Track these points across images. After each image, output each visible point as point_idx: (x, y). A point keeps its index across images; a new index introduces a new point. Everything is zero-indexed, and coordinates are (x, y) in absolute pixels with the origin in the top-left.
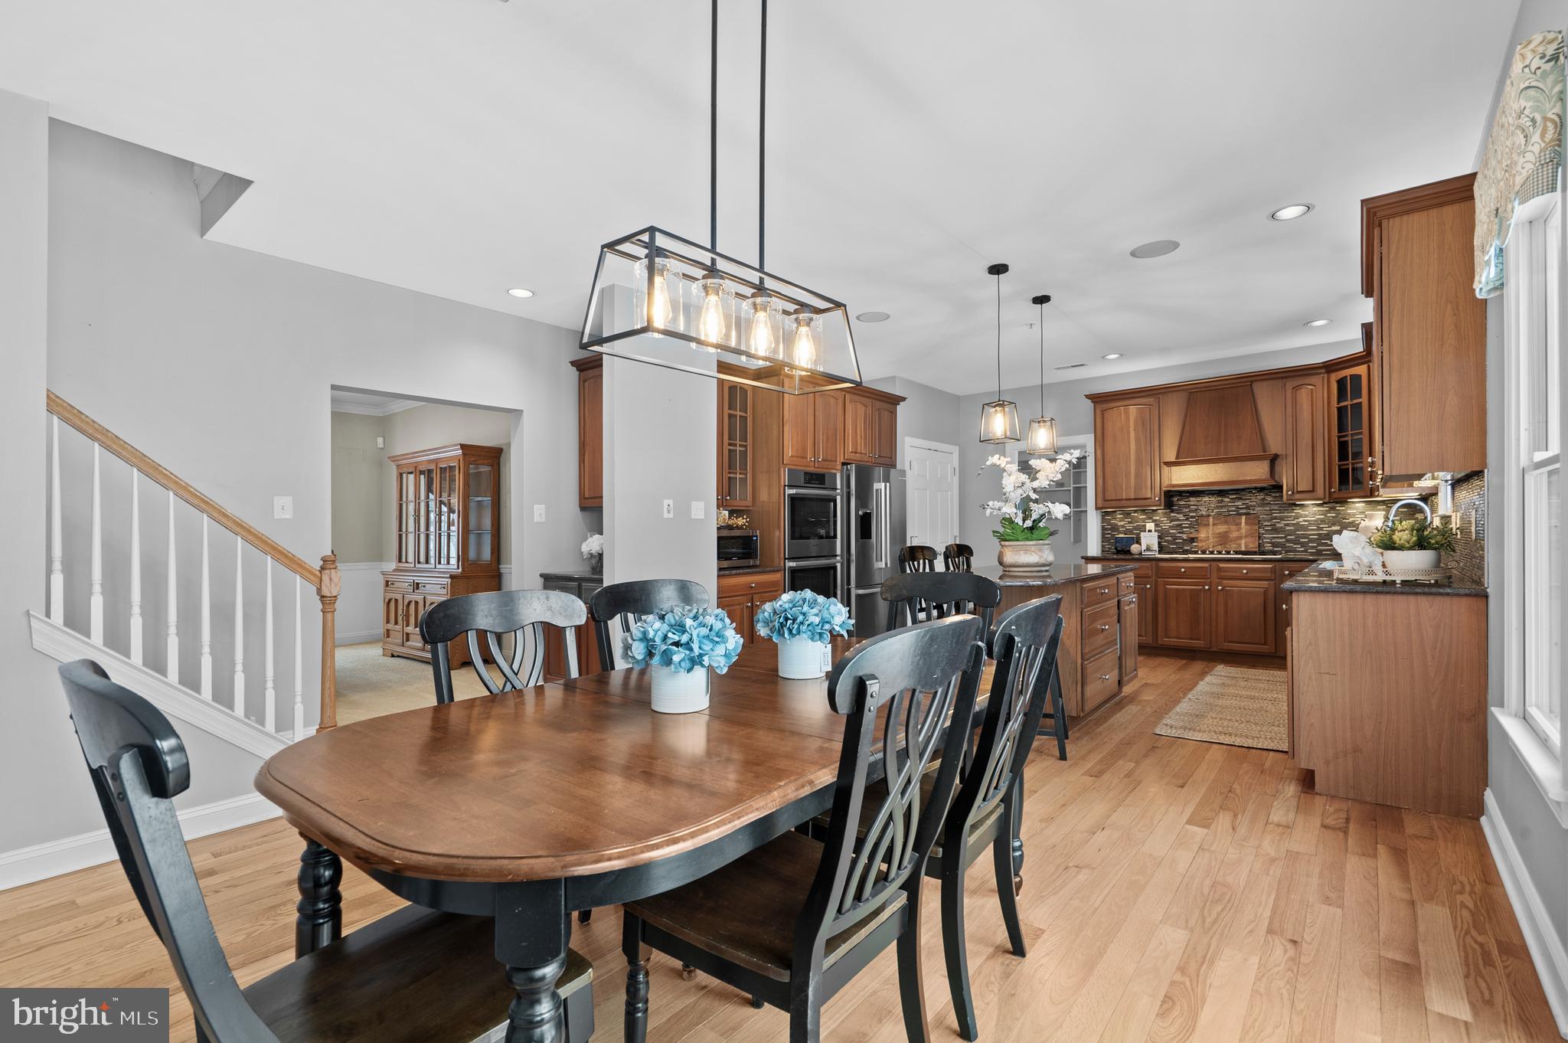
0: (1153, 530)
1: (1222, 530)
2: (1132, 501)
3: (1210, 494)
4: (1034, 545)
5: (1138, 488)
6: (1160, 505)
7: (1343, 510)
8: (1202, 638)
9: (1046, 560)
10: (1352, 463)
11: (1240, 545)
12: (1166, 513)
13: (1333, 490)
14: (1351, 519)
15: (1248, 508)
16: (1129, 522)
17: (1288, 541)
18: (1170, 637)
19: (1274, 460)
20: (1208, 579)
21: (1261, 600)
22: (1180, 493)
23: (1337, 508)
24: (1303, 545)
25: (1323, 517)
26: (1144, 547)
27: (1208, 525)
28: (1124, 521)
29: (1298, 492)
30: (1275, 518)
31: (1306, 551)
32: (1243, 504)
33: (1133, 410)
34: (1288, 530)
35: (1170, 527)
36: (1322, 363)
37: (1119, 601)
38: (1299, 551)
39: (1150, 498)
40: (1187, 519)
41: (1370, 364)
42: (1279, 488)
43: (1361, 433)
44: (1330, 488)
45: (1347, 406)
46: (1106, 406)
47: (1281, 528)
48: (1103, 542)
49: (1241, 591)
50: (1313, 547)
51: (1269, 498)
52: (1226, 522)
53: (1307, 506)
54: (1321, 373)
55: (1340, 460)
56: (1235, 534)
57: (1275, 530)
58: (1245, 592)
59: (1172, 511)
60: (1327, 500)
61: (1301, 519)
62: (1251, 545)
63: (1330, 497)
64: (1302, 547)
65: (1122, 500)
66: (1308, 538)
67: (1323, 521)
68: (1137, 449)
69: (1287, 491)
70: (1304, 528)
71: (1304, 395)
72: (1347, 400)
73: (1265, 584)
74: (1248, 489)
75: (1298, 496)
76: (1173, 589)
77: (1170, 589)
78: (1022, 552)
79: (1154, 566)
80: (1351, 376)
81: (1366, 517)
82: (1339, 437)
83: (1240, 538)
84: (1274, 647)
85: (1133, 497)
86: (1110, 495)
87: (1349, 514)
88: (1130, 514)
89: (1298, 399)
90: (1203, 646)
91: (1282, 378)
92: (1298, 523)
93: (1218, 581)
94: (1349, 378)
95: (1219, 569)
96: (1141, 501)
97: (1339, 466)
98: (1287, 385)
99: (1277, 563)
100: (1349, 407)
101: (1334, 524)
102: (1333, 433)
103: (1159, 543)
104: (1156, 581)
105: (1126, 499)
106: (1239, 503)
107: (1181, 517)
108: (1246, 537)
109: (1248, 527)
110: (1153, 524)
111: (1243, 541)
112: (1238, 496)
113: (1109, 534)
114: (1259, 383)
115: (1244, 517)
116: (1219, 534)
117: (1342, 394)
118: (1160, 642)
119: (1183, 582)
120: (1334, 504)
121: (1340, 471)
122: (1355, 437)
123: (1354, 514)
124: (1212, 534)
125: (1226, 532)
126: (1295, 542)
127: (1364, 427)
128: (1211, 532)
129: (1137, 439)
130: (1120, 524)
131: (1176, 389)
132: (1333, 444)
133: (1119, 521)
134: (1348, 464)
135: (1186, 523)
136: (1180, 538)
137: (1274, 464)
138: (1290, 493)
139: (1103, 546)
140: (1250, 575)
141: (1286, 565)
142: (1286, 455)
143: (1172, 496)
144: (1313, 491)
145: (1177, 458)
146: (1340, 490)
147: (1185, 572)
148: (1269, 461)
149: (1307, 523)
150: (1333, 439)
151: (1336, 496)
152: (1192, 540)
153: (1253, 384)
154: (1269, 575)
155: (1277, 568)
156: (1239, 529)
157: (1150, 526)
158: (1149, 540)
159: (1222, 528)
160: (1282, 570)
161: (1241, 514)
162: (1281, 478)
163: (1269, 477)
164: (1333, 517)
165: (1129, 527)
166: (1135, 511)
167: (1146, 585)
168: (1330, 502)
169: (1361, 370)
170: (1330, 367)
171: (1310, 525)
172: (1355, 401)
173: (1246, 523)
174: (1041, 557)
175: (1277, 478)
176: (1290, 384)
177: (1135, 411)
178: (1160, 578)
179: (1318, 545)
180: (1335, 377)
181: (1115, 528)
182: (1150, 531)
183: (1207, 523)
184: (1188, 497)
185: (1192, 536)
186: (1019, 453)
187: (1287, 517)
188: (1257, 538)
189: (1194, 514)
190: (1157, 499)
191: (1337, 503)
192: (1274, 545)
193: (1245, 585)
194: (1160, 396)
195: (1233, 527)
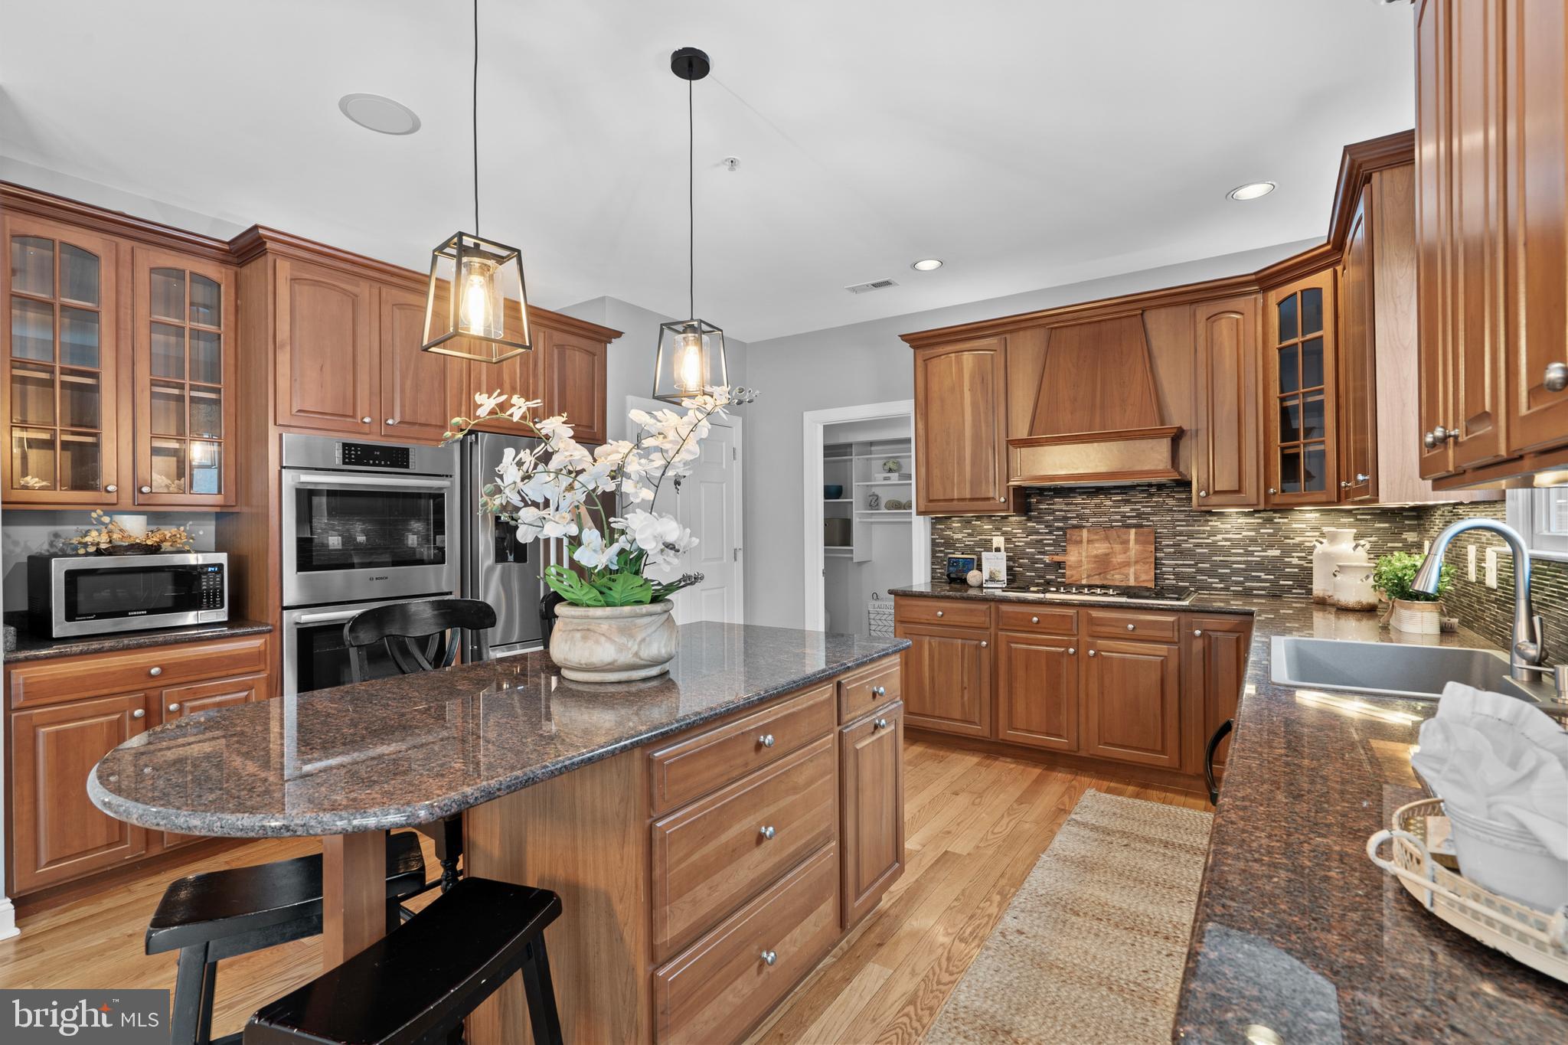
0: (1003, 549)
1: (1100, 552)
2: (967, 503)
3: (1084, 493)
4: (607, 618)
5: (975, 483)
6: (1008, 510)
7: (1283, 523)
8: (1065, 735)
9: (636, 654)
10: (1305, 445)
11: (1127, 576)
12: (1020, 522)
13: (1272, 490)
14: (1298, 540)
15: (1139, 516)
16: (970, 535)
17: (1200, 571)
18: (1016, 729)
19: (1177, 437)
20: (1073, 635)
21: (1155, 676)
22: (1041, 491)
23: (1276, 520)
24: (1223, 578)
25: (1253, 533)
26: (986, 575)
27: (1081, 542)
28: (962, 532)
29: (1216, 492)
30: (1181, 534)
31: (1227, 589)
32: (1132, 510)
33: (968, 359)
34: (1199, 553)
35: (1027, 543)
36: (1255, 274)
37: (840, 733)
38: (1216, 589)
39: (994, 498)
40: (1050, 533)
41: (1339, 268)
42: (1184, 484)
43: (1321, 392)
44: (1267, 487)
45: (1296, 344)
46: (929, 352)
47: (1189, 550)
48: (933, 563)
49: (1124, 659)
50: (1237, 583)
51: (1171, 502)
52: (1107, 539)
53: (1230, 515)
54: (1250, 293)
55: (1283, 440)
56: (1119, 558)
57: (1181, 553)
58: (1131, 661)
59: (1029, 519)
60: (1262, 507)
61: (1219, 537)
62: (1144, 577)
63: (1267, 501)
64: (1221, 581)
65: (952, 500)
66: (1229, 567)
67: (1253, 541)
68: (974, 421)
69: (1198, 492)
70: (1226, 552)
71: (1224, 329)
72: (1296, 336)
73: (1162, 649)
74: (1139, 486)
75: (1214, 499)
76: (1020, 649)
77: (1016, 649)
78: (578, 635)
79: (993, 609)
80: (1302, 291)
81: (1323, 535)
82: (1282, 400)
83: (1127, 564)
84: (1176, 757)
85: (968, 496)
86: (938, 494)
87: (1294, 531)
88: (969, 522)
89: (1215, 337)
90: (1066, 747)
91: (1192, 302)
92: (1215, 542)
93: (1089, 640)
94: (1299, 295)
95: (1091, 621)
96: (980, 503)
97: (1283, 449)
98: (1198, 316)
99: (1183, 615)
100: (1300, 345)
101: (1271, 546)
102: (1271, 392)
103: (1009, 569)
104: (996, 635)
105: (959, 500)
106: (1126, 509)
107: (1041, 527)
108: (1136, 562)
109: (1137, 547)
110: (1002, 538)
111: (1132, 570)
112: (1125, 497)
113: (941, 551)
114: (1154, 312)
115: (1133, 531)
116: (1096, 556)
117: (1287, 328)
118: (1001, 737)
119: (1037, 639)
120: (1271, 514)
121: (1284, 457)
122: (1310, 399)
123: (1302, 532)
124: (1087, 557)
125: (1107, 555)
126: (1211, 573)
127: (1325, 380)
128: (1084, 554)
129: (975, 405)
130: (956, 536)
131: (1030, 324)
132: (1272, 412)
133: (958, 532)
134: (1298, 446)
135: (1049, 539)
136: (1041, 561)
137: (1178, 445)
138: (1203, 493)
139: (933, 570)
140: (1138, 632)
141: (1197, 618)
142: (1197, 431)
143: (1029, 496)
144: (1239, 491)
145: (1030, 434)
146: (1283, 491)
147: (1038, 622)
148: (1169, 439)
149: (1229, 543)
150: (1272, 402)
151: (1277, 500)
152: (1060, 565)
153: (1147, 315)
154: (1168, 634)
155: (1183, 622)
156: (1126, 551)
157: (998, 541)
158: (995, 564)
159: (1100, 548)
160: (1191, 627)
161: (1129, 526)
162: (1189, 468)
163: (1169, 467)
164: (1269, 535)
165: (969, 541)
166: (978, 518)
167: (981, 641)
168: (1265, 510)
169: (1322, 280)
170: (1267, 280)
171: (1233, 546)
172: (1309, 336)
173: (1137, 541)
174: (621, 649)
175: (1182, 469)
176: (1203, 311)
177: (970, 361)
178: (1002, 630)
179: (1247, 579)
180: (1275, 296)
181: (949, 543)
182: (998, 550)
183: (1078, 539)
184: (1052, 497)
185: (1057, 558)
186: (825, 427)
187: (1198, 532)
188: (1153, 565)
189: (1061, 524)
190: (1002, 500)
191: (1275, 511)
192: (1179, 576)
193: (1132, 649)
194: (1008, 336)
195: (1117, 547)
